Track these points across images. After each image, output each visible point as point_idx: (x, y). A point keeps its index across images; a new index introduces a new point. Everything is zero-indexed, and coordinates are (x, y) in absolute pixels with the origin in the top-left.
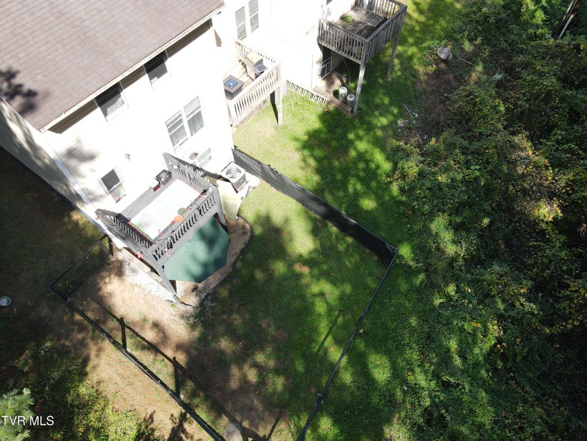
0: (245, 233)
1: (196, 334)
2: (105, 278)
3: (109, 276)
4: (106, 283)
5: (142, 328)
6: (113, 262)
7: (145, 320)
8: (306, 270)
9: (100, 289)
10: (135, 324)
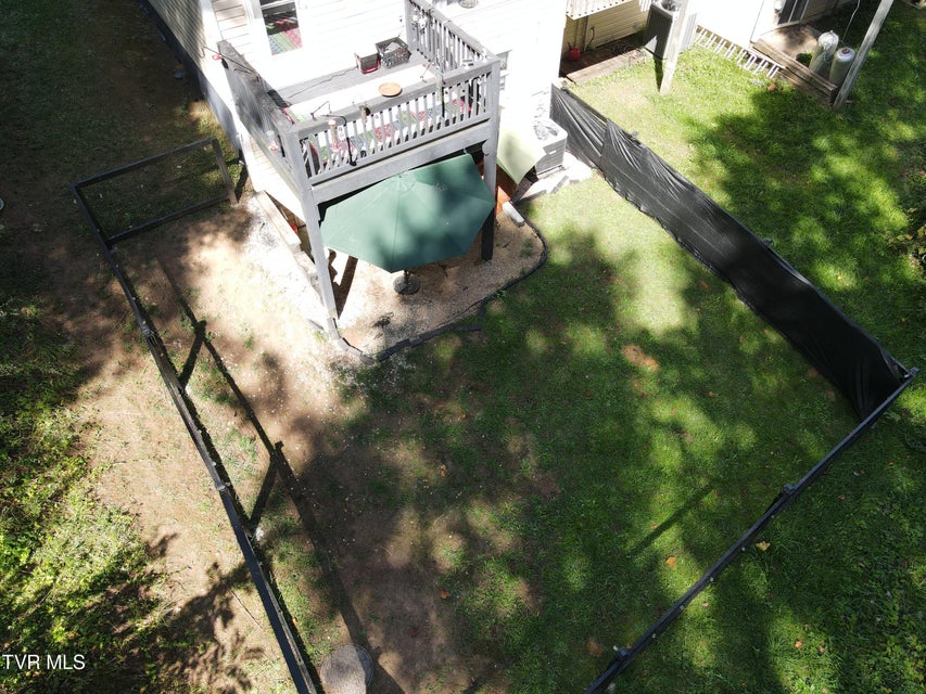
0: (529, 254)
1: (350, 412)
2: (205, 233)
3: (215, 232)
4: (202, 243)
5: (239, 359)
6: (233, 210)
7: (250, 343)
8: (650, 365)
9: (185, 251)
10: (227, 345)
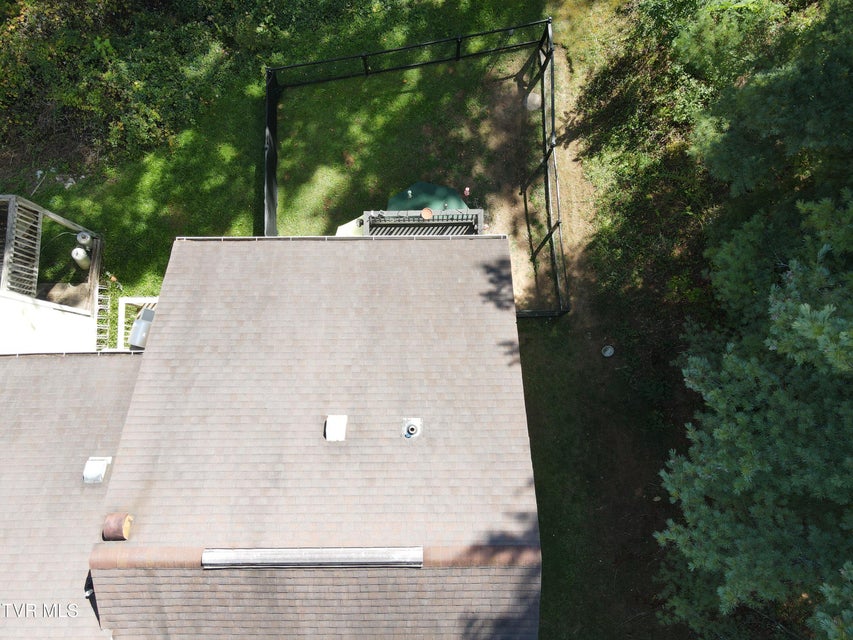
5: (524, 241)
7: (520, 245)
10: (526, 249)
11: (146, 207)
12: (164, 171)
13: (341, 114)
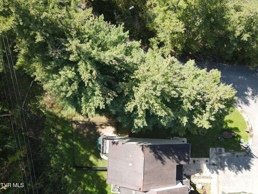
4: (114, 129)
6: (116, 133)
7: (105, 128)
11: (94, 190)
12: (88, 187)
13: (80, 155)
